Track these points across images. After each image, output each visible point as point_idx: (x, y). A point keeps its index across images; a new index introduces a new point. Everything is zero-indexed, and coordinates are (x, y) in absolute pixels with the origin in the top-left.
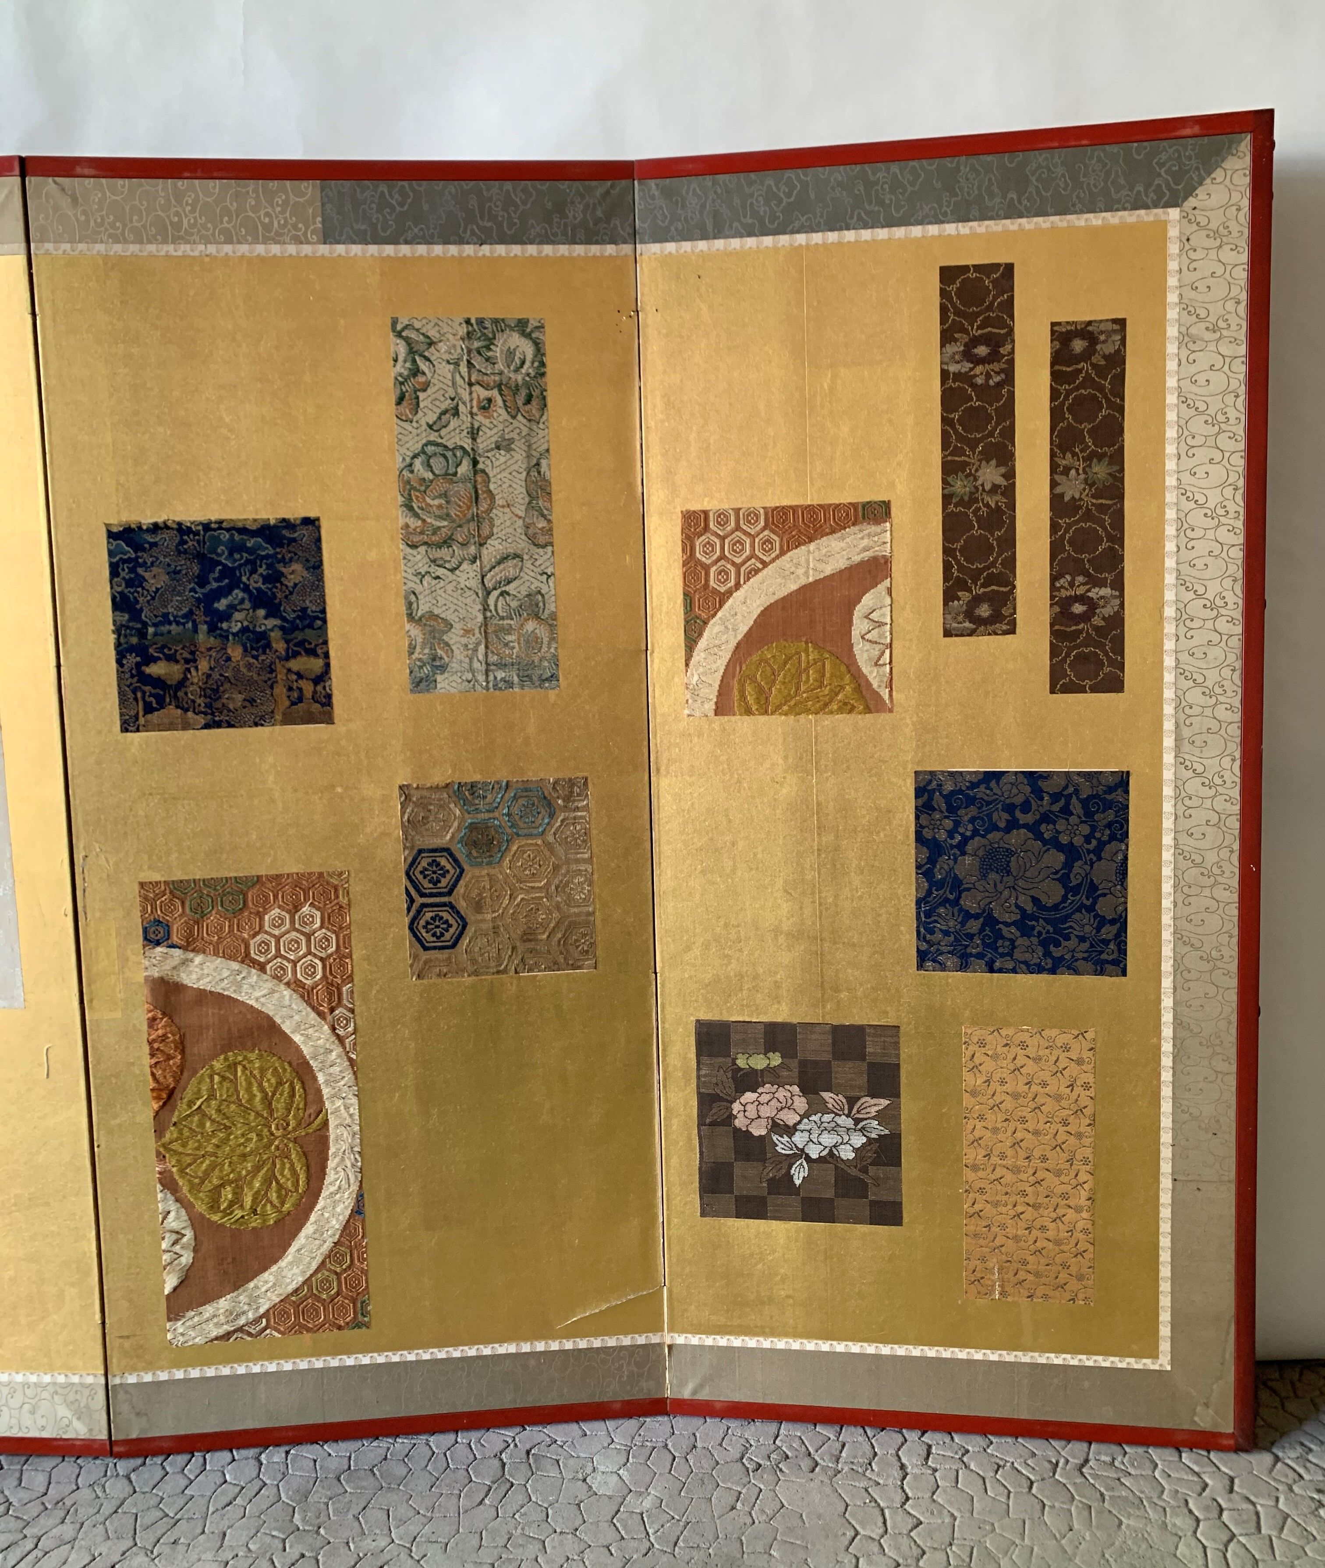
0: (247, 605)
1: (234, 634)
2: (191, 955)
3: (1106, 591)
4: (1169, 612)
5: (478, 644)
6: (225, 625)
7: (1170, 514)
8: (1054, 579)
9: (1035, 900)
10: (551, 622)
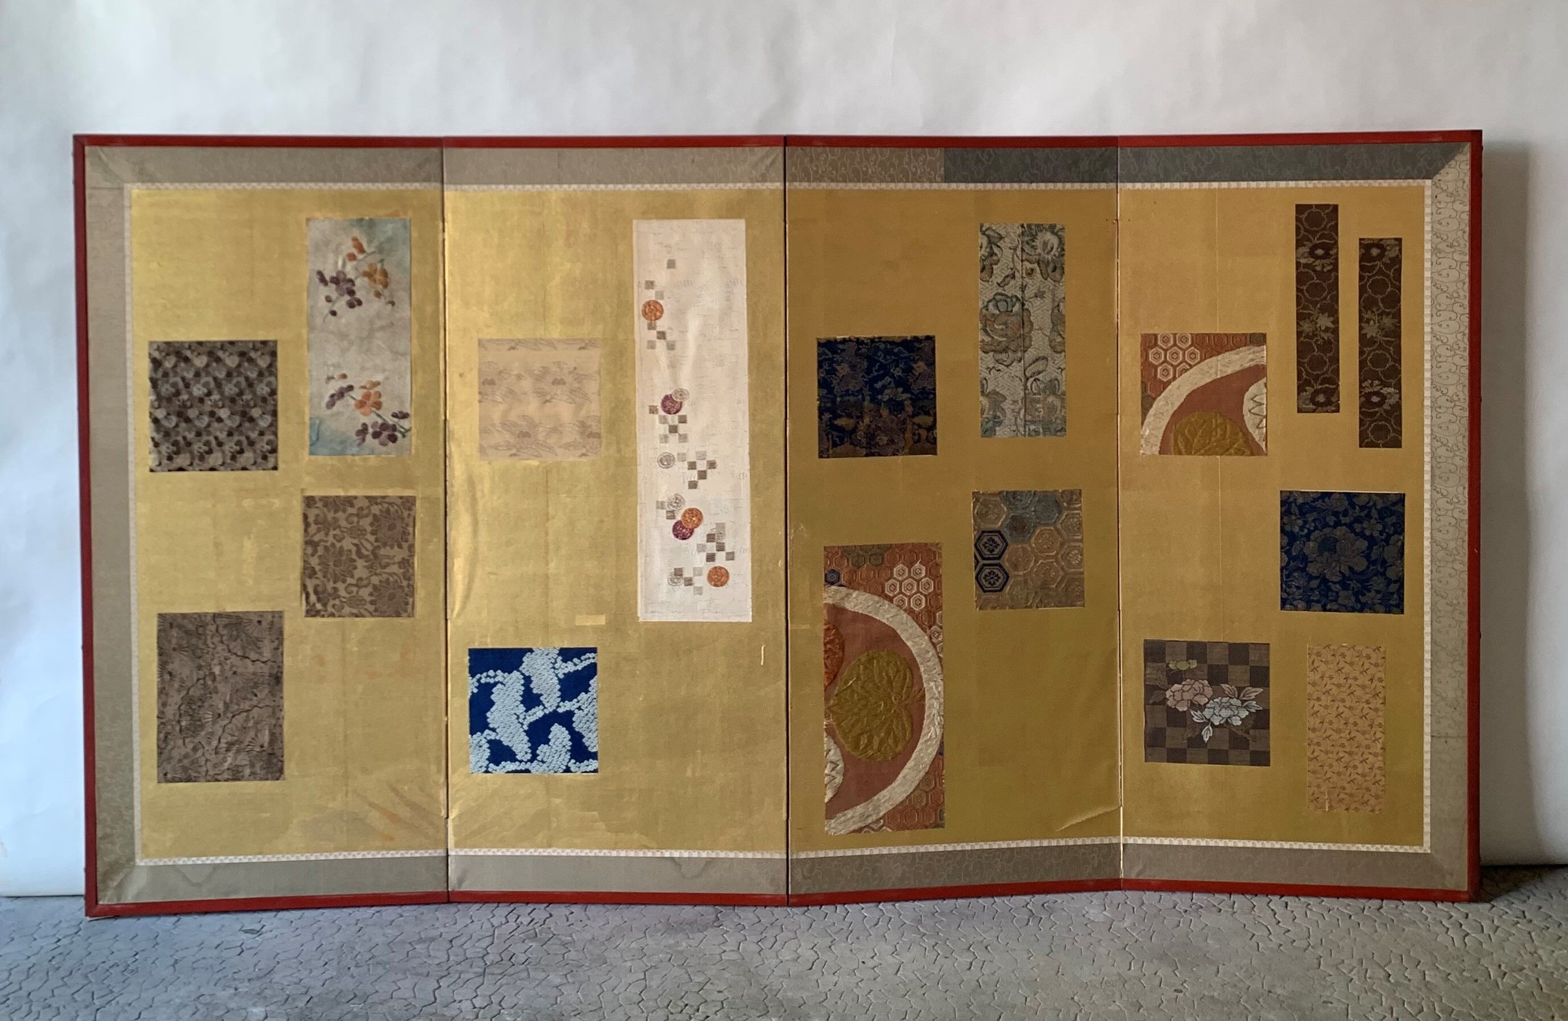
0: (893, 385)
1: (884, 402)
2: (851, 591)
3: (1391, 390)
4: (1427, 403)
5: (1020, 409)
6: (879, 397)
7: (1427, 347)
8: (1361, 382)
9: (1351, 569)
10: (1062, 397)
